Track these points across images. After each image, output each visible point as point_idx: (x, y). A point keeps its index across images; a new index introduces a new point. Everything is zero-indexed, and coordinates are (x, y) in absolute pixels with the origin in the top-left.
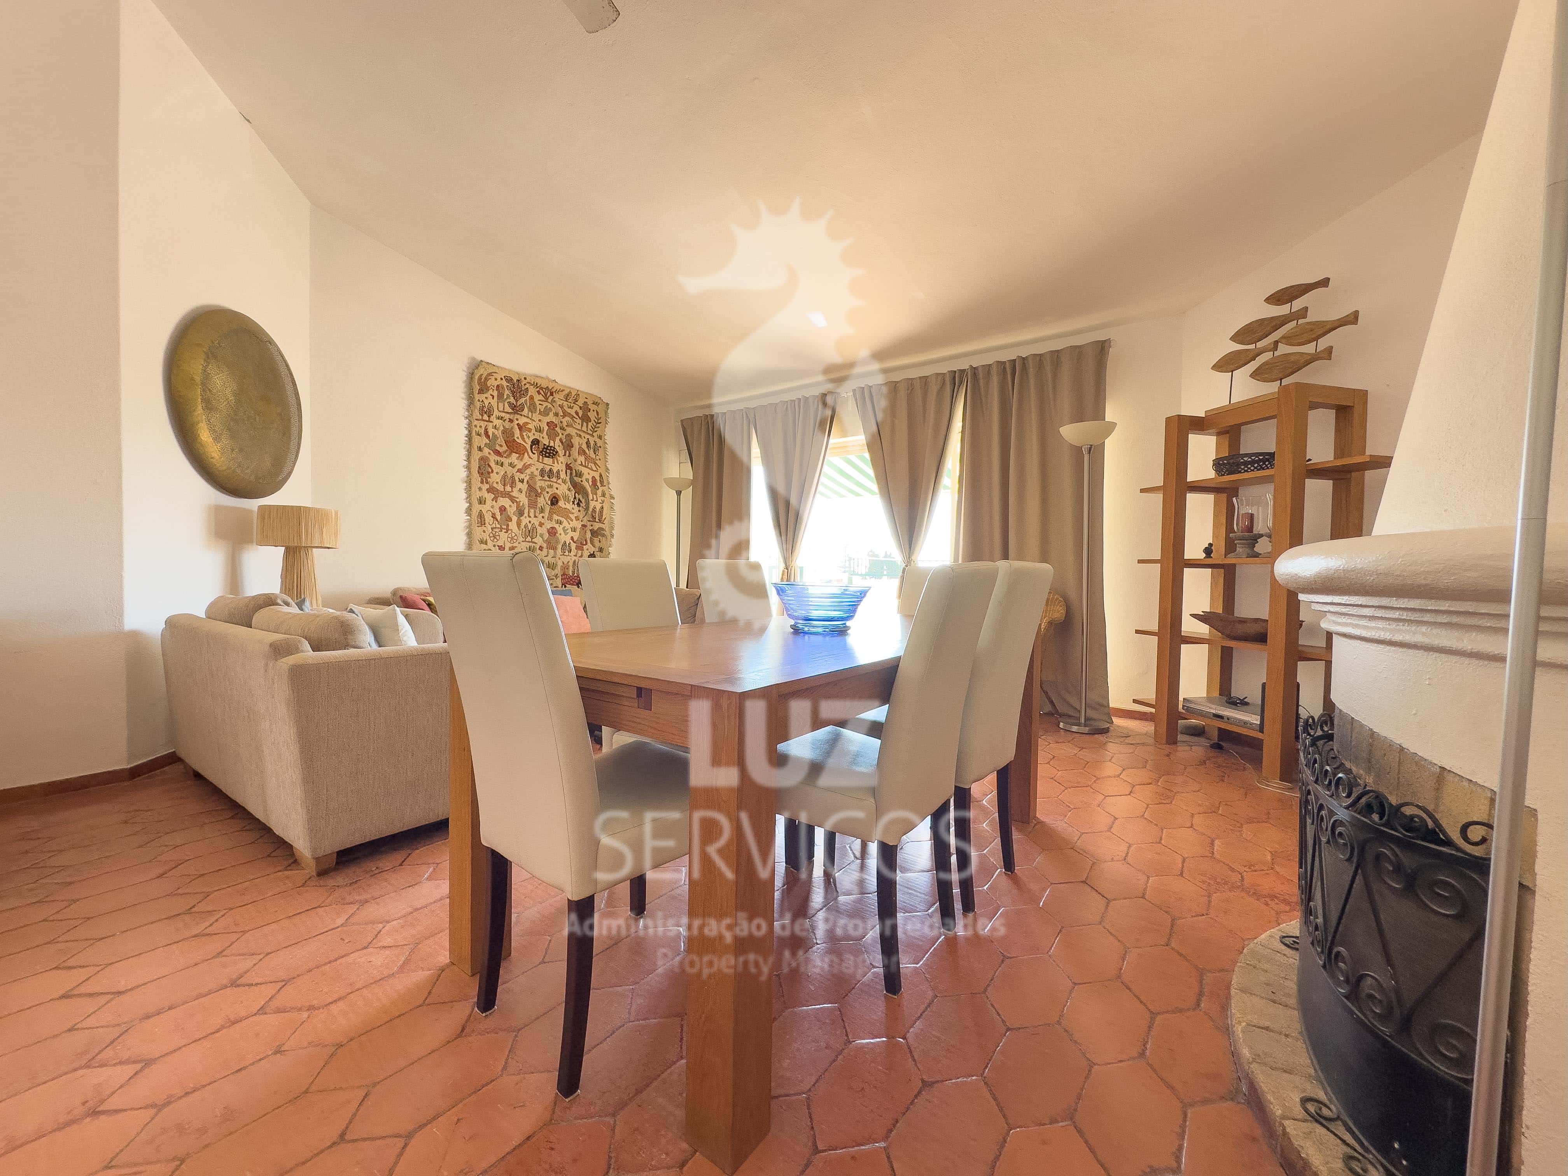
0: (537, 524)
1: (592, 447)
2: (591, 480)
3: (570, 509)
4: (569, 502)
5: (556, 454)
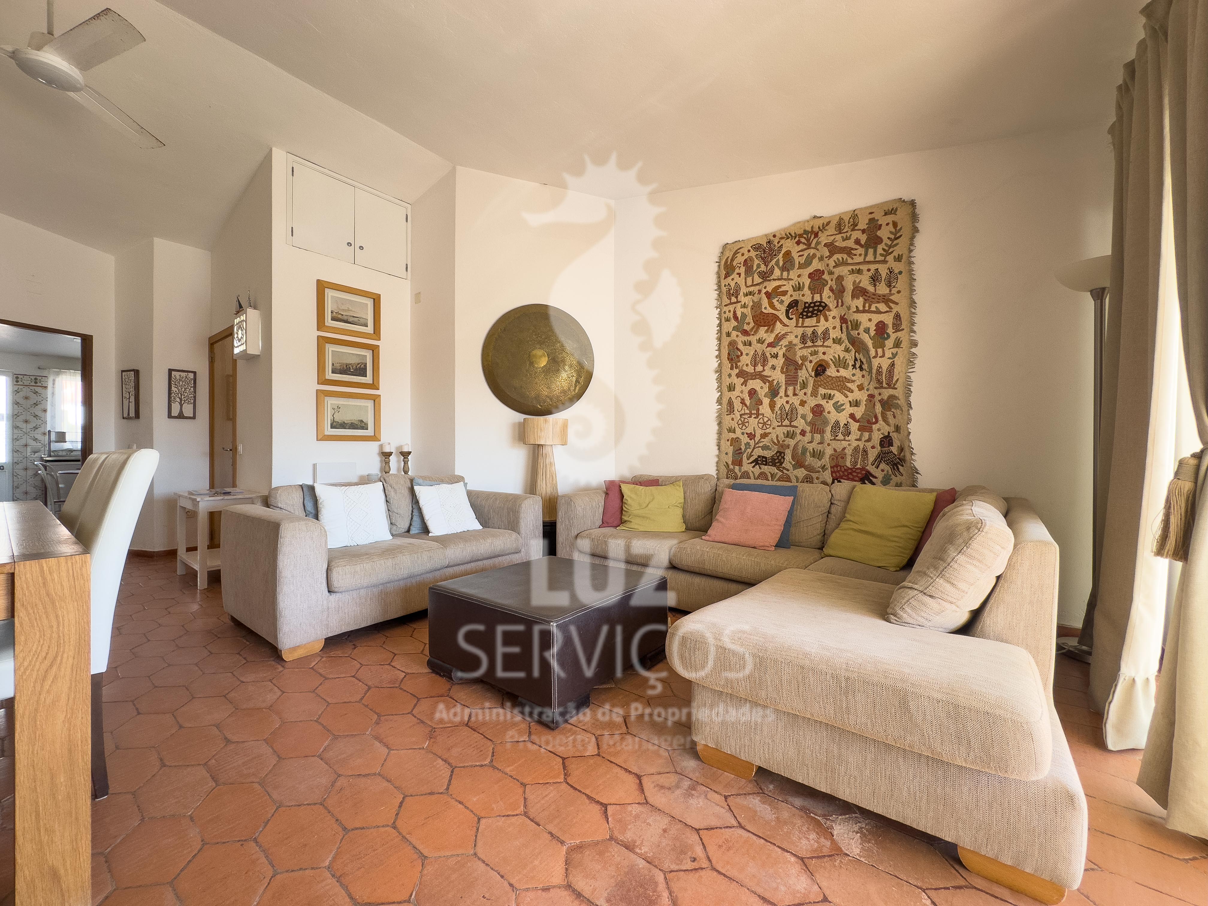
0: (797, 403)
1: (883, 279)
2: (875, 328)
3: (847, 377)
4: (845, 367)
5: (823, 310)
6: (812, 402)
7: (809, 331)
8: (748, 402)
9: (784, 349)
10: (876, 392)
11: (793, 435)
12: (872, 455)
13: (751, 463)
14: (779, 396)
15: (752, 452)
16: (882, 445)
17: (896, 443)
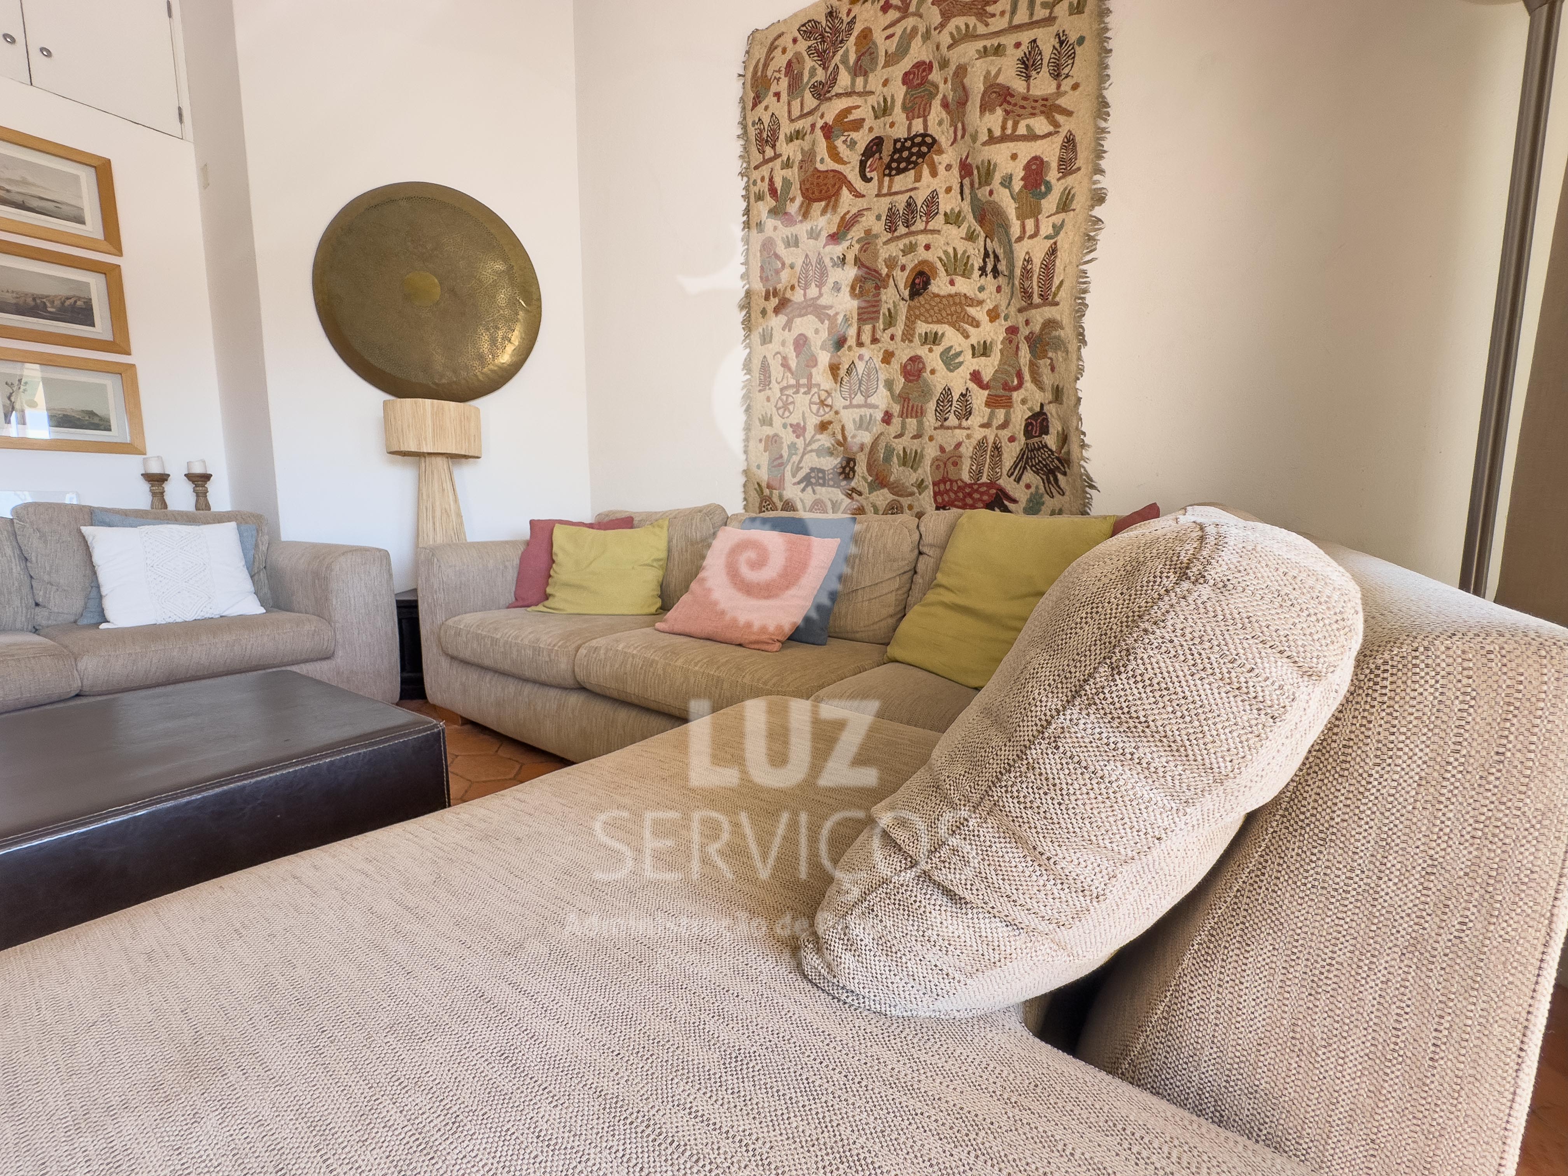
0: (877, 357)
1: (1045, 62)
2: (1022, 174)
3: (970, 294)
4: (966, 273)
5: (929, 151)
6: (903, 353)
7: (901, 201)
8: (793, 364)
9: (857, 247)
10: (1021, 319)
11: (869, 423)
12: (1010, 454)
13: (799, 483)
14: (846, 346)
15: (800, 461)
16: (1028, 433)
17: (1055, 427)
